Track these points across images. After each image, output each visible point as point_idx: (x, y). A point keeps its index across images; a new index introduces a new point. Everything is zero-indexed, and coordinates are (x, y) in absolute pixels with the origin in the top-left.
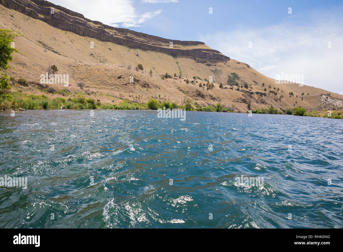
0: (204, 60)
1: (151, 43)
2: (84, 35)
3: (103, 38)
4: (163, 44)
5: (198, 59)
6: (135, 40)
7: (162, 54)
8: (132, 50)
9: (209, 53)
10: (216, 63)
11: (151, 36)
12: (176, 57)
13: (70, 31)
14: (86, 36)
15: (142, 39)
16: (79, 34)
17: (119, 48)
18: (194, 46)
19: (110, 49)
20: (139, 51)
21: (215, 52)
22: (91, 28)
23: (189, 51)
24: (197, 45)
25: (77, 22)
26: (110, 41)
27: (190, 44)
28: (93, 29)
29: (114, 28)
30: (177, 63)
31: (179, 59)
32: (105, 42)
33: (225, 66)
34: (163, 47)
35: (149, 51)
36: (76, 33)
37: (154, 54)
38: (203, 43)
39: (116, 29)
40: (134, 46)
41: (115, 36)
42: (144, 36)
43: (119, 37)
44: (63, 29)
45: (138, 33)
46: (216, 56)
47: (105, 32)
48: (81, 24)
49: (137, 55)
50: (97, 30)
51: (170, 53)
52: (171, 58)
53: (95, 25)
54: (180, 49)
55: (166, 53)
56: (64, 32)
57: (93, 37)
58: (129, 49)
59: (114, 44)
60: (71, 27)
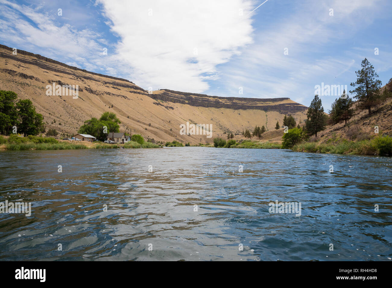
0: (286, 111)
1: (250, 104)
2: (208, 107)
3: (218, 106)
4: (258, 103)
5: (282, 111)
6: (239, 104)
7: (257, 110)
8: (236, 111)
9: (290, 106)
10: (295, 113)
11: (249, 99)
12: (267, 111)
13: (200, 106)
14: (209, 107)
15: (243, 102)
16: (205, 107)
17: (228, 111)
18: (280, 102)
19: (222, 113)
20: (241, 111)
21: (295, 105)
22: (211, 101)
23: (276, 106)
24: (282, 101)
25: (204, 100)
26: (223, 107)
27: (278, 100)
28: (213, 102)
29: (225, 97)
30: (267, 116)
31: (269, 113)
32: (219, 109)
33: (302, 114)
34: (258, 105)
35: (248, 110)
36: (203, 106)
37: (251, 111)
38: (287, 99)
39: (226, 98)
40: (238, 107)
41: (225, 103)
42: (245, 99)
43: (228, 103)
44: (197, 106)
45: (241, 98)
46: (296, 108)
47: (219, 102)
48: (206, 101)
49: (239, 114)
50: (215, 102)
51: (263, 109)
52: (263, 112)
53: (213, 99)
54: (270, 105)
55: (260, 109)
56: (197, 107)
57: (213, 107)
58: (234, 110)
59: (225, 109)
60: (201, 104)
